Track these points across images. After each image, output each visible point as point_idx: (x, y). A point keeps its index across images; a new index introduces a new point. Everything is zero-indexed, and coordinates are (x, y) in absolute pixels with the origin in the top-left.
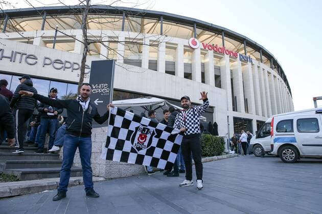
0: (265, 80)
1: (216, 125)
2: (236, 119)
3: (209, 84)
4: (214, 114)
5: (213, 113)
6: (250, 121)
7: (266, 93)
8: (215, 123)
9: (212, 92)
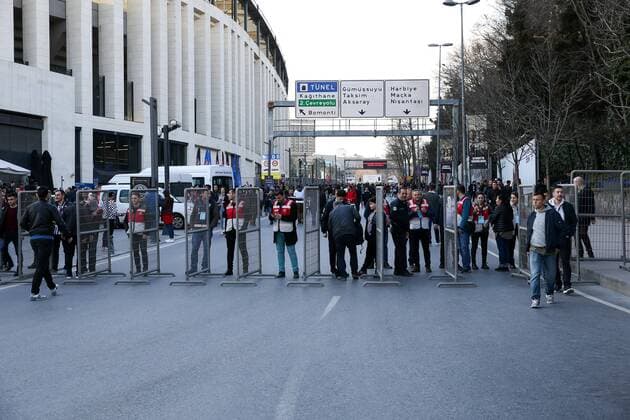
0: (184, 32)
1: (47, 157)
2: (99, 136)
3: (35, 66)
4: (43, 132)
5: (41, 130)
6: (136, 140)
7: (184, 67)
8: (46, 153)
9: (41, 82)
